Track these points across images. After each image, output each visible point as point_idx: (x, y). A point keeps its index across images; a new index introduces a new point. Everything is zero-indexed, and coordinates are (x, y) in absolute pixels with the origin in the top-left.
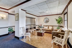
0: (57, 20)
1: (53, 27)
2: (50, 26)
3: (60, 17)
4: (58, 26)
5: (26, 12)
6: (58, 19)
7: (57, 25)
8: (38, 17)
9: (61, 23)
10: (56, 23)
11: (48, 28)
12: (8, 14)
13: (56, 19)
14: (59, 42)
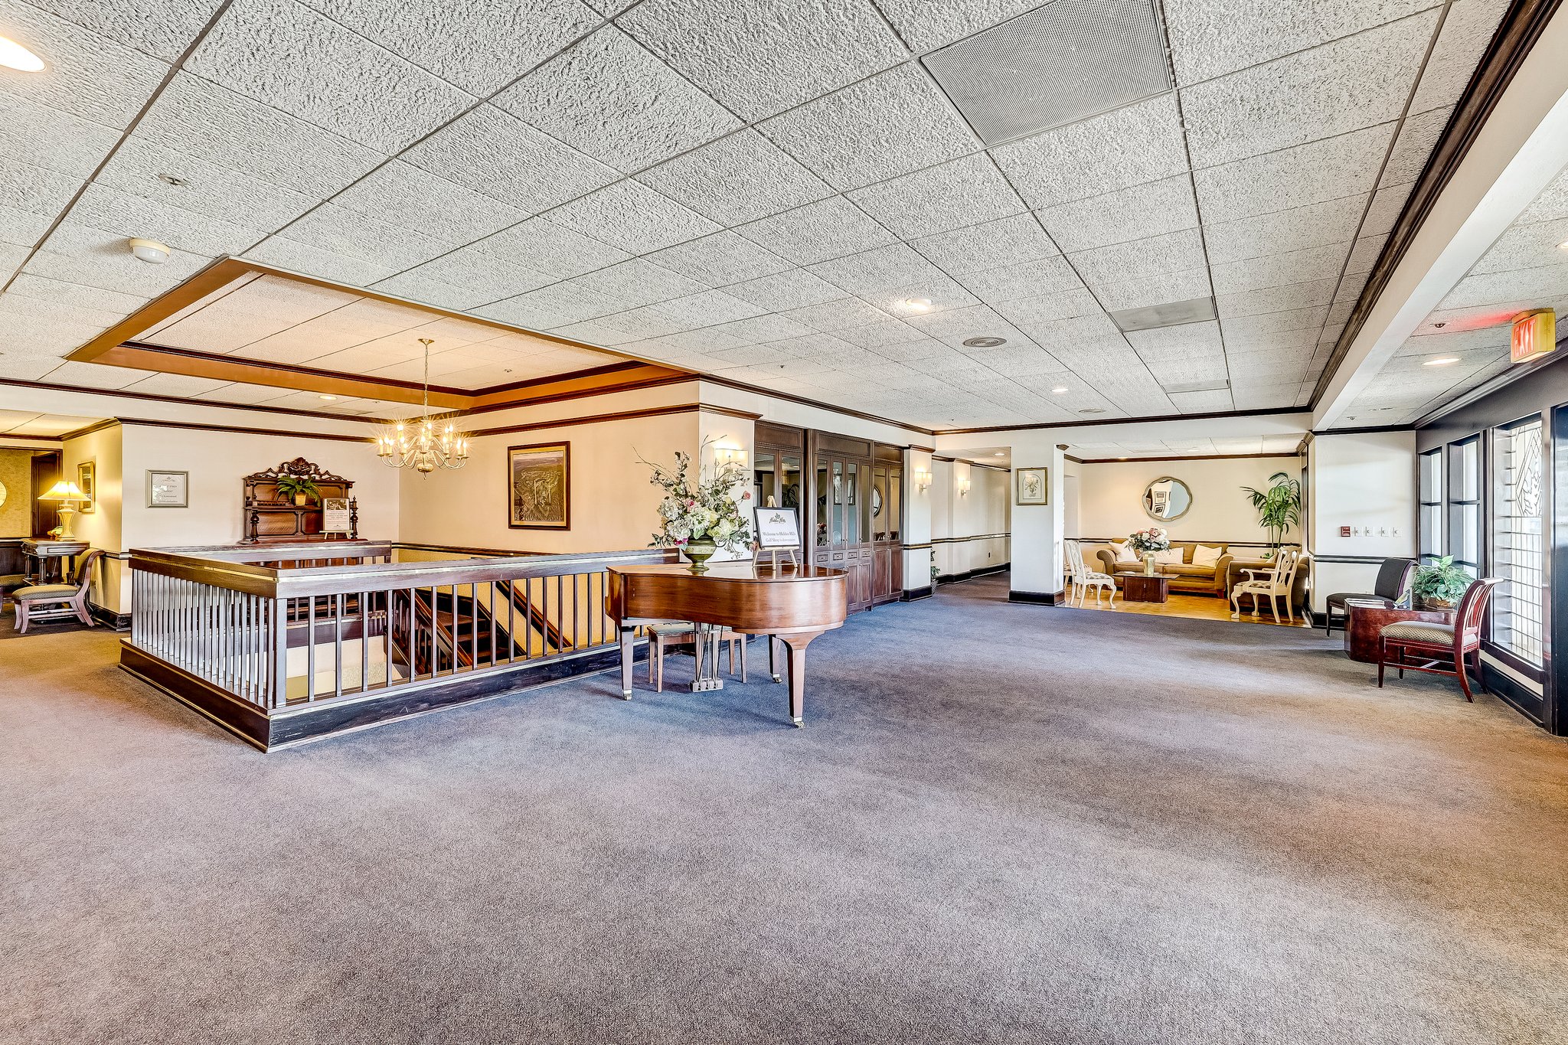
0: (1258, 498)
1: (1229, 550)
2: (1200, 548)
3: (1281, 478)
4: (1269, 545)
5: (1068, 452)
6: (1265, 487)
7: (1263, 534)
8: (1084, 462)
9: (1288, 520)
10: (1248, 526)
11: (1188, 560)
12: (934, 458)
13: (1249, 489)
14: (1262, 587)
